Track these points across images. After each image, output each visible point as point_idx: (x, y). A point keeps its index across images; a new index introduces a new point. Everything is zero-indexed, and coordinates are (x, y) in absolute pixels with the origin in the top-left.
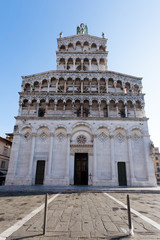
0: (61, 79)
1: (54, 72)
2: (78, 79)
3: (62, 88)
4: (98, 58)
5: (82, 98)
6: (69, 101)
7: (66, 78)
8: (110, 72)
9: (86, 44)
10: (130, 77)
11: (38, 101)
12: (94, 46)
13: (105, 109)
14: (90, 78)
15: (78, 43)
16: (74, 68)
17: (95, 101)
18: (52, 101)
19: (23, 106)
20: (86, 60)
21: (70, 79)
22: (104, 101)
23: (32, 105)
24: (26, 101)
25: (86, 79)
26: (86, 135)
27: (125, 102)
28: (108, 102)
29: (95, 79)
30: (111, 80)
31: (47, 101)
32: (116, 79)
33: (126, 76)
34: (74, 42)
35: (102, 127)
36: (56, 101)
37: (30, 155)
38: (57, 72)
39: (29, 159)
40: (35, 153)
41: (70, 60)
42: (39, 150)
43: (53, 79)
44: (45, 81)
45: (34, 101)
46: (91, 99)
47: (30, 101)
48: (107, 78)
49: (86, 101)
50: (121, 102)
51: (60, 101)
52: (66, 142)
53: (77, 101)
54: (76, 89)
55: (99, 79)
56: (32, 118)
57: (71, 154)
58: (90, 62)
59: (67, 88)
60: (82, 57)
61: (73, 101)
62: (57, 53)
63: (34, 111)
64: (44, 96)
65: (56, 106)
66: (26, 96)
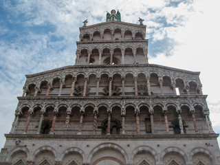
1: (70, 68)
4: (134, 46)
5: (110, 104)
6: (89, 109)
7: (87, 75)
8: (152, 66)
9: (118, 31)
11: (43, 109)
12: (128, 33)
13: (148, 120)
14: (123, 74)
15: (107, 31)
16: (99, 61)
17: (130, 109)
18: (63, 109)
19: (21, 116)
20: (118, 51)
21: (92, 76)
22: (144, 109)
23: (33, 115)
25: (117, 76)
28: (151, 109)
29: (129, 76)
30: (154, 76)
31: (56, 109)
32: (161, 75)
33: (176, 70)
34: (102, 30)
35: (143, 152)
36: (69, 109)
38: (75, 67)
41: (95, 52)
43: (69, 77)
44: (56, 81)
45: (37, 109)
46: (123, 105)
47: (31, 109)
48: (147, 74)
49: (117, 109)
50: (172, 108)
51: (76, 109)
54: (101, 90)
55: (135, 75)
56: (31, 137)
58: (123, 52)
59: (88, 89)
60: (112, 47)
61: (96, 109)
62: (78, 43)
63: (35, 124)
64: (53, 102)
65: (68, 117)
66: (27, 102)
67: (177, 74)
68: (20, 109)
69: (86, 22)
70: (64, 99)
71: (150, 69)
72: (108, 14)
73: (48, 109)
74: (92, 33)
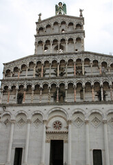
0: (39, 63)
1: (31, 56)
2: (54, 62)
3: (40, 70)
4: (75, 37)
5: (58, 82)
6: (45, 85)
7: (43, 61)
8: (86, 53)
9: (63, 23)
10: (106, 56)
11: (17, 87)
12: (71, 24)
13: (82, 91)
14: (67, 60)
15: (56, 23)
16: (51, 50)
17: (70, 85)
18: (29, 86)
19: (4, 92)
21: (47, 62)
22: (79, 84)
23: (11, 91)
24: (6, 87)
25: (62, 61)
26: (62, 120)
27: (101, 84)
28: (84, 84)
29: (71, 61)
30: (87, 60)
31: (25, 87)
32: (92, 59)
33: (103, 55)
34: (52, 23)
35: (78, 112)
36: (33, 86)
37: (9, 142)
38: (35, 56)
39: (8, 146)
40: (14, 141)
41: (48, 42)
42: (17, 137)
43: (31, 63)
44: (23, 66)
45: (13, 87)
46: (66, 82)
47: (10, 87)
49: (62, 85)
50: (97, 83)
51: (37, 86)
52: (42, 128)
53: (54, 85)
54: (53, 71)
56: (11, 105)
57: (47, 141)
58: (67, 42)
59: (44, 71)
60: (59, 38)
61: (50, 85)
62: (35, 36)
63: (13, 96)
64: (23, 82)
65: (33, 92)
66: (6, 83)
67: (103, 58)
68: (3, 87)
69: (40, 15)
70: (29, 80)
71: (85, 55)
72: (56, 6)
73: (20, 87)
74: (45, 26)
